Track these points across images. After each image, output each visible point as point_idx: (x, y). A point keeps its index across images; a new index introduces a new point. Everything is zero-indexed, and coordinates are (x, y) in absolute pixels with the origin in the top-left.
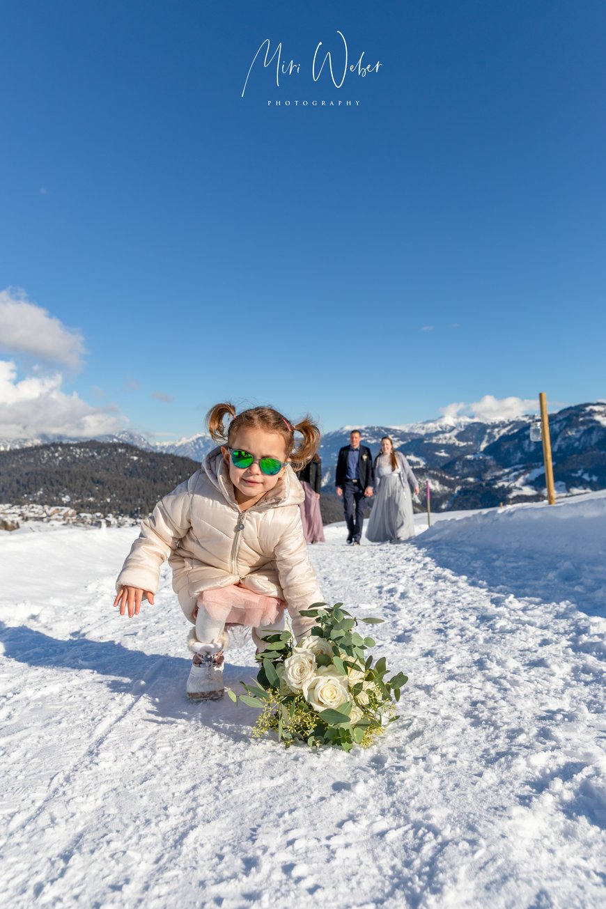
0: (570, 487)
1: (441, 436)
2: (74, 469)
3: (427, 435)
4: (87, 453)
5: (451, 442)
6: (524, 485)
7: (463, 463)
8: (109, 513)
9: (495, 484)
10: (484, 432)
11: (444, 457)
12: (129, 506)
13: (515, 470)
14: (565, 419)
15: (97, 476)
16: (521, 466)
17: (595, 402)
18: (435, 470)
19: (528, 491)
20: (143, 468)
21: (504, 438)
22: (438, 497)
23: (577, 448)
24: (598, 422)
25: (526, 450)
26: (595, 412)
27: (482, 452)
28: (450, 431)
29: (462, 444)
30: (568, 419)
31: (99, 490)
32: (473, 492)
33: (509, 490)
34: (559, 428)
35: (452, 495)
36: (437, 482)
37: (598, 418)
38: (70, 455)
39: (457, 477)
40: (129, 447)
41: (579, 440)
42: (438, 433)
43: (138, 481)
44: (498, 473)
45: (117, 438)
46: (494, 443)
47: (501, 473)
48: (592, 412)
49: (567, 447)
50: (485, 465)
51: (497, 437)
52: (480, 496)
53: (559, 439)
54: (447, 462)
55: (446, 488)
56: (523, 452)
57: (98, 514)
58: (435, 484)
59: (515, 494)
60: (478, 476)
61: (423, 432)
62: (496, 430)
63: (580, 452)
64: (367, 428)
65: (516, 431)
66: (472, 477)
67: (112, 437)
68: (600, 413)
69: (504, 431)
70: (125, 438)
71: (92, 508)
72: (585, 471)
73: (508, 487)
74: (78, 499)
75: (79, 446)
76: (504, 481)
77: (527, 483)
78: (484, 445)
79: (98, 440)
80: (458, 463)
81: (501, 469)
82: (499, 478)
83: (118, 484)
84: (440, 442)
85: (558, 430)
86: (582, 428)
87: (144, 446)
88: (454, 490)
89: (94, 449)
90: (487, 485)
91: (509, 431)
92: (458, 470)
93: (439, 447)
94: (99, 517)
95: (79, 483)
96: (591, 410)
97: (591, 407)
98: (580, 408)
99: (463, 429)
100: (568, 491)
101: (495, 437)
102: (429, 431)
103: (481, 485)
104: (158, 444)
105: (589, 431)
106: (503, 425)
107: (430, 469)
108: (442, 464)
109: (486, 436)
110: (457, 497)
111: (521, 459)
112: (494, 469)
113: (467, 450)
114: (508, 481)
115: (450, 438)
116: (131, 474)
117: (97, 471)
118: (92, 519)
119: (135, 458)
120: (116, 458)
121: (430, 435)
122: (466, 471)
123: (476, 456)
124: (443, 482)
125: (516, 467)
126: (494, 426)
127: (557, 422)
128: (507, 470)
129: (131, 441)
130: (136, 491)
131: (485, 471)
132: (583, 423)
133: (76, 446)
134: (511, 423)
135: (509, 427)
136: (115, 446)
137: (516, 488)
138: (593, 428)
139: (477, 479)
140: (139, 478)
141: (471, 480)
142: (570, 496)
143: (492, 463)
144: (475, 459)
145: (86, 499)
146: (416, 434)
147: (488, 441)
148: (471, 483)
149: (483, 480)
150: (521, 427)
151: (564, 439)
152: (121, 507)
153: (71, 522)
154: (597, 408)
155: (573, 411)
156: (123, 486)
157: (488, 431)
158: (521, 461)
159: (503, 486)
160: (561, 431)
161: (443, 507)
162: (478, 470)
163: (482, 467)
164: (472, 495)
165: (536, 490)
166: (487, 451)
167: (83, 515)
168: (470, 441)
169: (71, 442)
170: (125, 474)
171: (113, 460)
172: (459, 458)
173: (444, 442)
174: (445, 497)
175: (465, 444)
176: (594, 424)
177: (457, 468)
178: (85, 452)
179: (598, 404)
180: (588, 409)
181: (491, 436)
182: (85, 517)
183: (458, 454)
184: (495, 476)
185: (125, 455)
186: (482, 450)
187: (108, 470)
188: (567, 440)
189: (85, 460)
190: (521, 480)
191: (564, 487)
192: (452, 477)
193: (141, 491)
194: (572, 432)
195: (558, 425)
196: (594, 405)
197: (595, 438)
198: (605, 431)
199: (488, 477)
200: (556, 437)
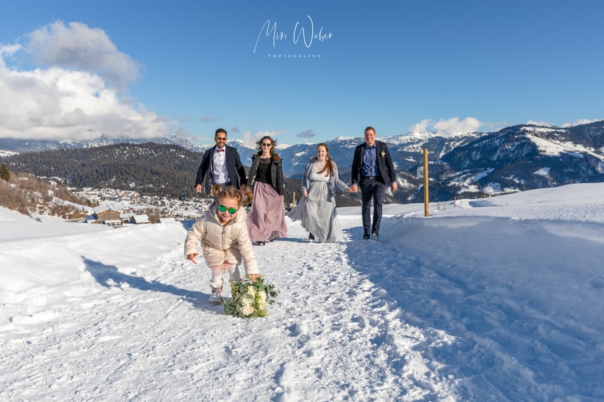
0: (504, 187)
1: (410, 146)
2: (138, 163)
3: (400, 145)
4: (147, 151)
5: (418, 151)
6: (470, 184)
8: (164, 196)
9: (449, 183)
10: (443, 145)
11: (412, 162)
12: (178, 192)
13: (464, 173)
14: (503, 136)
15: (155, 169)
16: (469, 170)
17: (527, 124)
18: (405, 171)
19: (473, 189)
20: (188, 164)
21: (457, 149)
22: (406, 191)
23: (511, 158)
24: (529, 139)
25: (473, 159)
26: (527, 131)
27: (440, 159)
28: (418, 143)
30: (506, 136)
31: (156, 179)
33: (459, 188)
35: (417, 191)
36: (406, 181)
37: (529, 136)
38: (135, 153)
40: (178, 148)
41: (513, 152)
42: (408, 144)
43: (185, 173)
44: (451, 175)
45: (169, 141)
46: (450, 152)
47: (454, 175)
48: (526, 131)
49: (504, 157)
50: (442, 169)
51: (453, 148)
52: (437, 192)
53: (499, 151)
54: (414, 166)
55: (412, 185)
56: (471, 160)
57: (156, 197)
58: (404, 182)
59: (462, 191)
60: (437, 177)
61: (397, 143)
62: (452, 143)
63: (513, 162)
64: (355, 139)
65: (466, 144)
66: (432, 178)
67: (166, 140)
68: (530, 132)
69: (458, 144)
70: (175, 141)
71: (151, 192)
72: (516, 176)
73: (458, 186)
74: (141, 185)
75: (141, 146)
76: (455, 181)
77: (473, 183)
78: (442, 154)
79: (155, 142)
81: (453, 173)
82: (451, 179)
83: (170, 176)
84: (410, 151)
85: (498, 144)
86: (516, 143)
87: (189, 148)
88: (418, 187)
89: (152, 148)
90: (442, 184)
91: (461, 144)
93: (408, 154)
94: (155, 199)
95: (142, 173)
96: (524, 130)
97: (524, 128)
98: (516, 128)
99: (427, 142)
100: (503, 190)
101: (451, 148)
102: (402, 143)
103: (438, 184)
104: (199, 146)
105: (522, 146)
106: (458, 139)
107: (401, 171)
108: (410, 167)
109: (445, 148)
110: (421, 192)
111: (469, 165)
112: (448, 172)
114: (458, 181)
115: (417, 148)
116: (180, 168)
117: (155, 165)
118: (151, 200)
119: (183, 156)
120: (169, 156)
121: (402, 145)
123: (436, 162)
124: (410, 180)
125: (465, 171)
126: (451, 140)
127: (498, 138)
128: (458, 173)
129: (180, 143)
130: (183, 180)
131: (442, 173)
132: (517, 140)
133: (140, 146)
134: (463, 138)
135: (462, 141)
136: (168, 147)
137: (464, 186)
138: (524, 143)
139: (436, 180)
140: (186, 171)
141: (431, 180)
142: (503, 194)
143: (448, 167)
144: (435, 164)
145: (147, 186)
146: (392, 144)
147: (445, 151)
149: (440, 180)
150: (470, 141)
151: (502, 151)
152: (173, 192)
153: (136, 202)
154: (528, 129)
155: (511, 130)
156: (174, 176)
157: (446, 143)
158: (469, 167)
159: (455, 184)
160: (500, 145)
161: (409, 199)
162: (436, 172)
163: (440, 170)
165: (479, 189)
166: (444, 158)
167: (145, 197)
168: (432, 150)
169: (135, 143)
170: (175, 168)
171: (167, 157)
173: (413, 151)
174: (411, 192)
176: (525, 141)
178: (146, 151)
179: (530, 126)
180: (522, 129)
181: (448, 147)
182: (146, 198)
184: (449, 177)
185: (175, 153)
186: (440, 157)
187: (163, 164)
188: (504, 152)
189: (146, 157)
190: (468, 181)
191: (499, 187)
193: (187, 181)
194: (509, 147)
195: (499, 140)
196: (527, 126)
197: (525, 151)
198: (534, 146)
199: (444, 178)
200: (496, 149)
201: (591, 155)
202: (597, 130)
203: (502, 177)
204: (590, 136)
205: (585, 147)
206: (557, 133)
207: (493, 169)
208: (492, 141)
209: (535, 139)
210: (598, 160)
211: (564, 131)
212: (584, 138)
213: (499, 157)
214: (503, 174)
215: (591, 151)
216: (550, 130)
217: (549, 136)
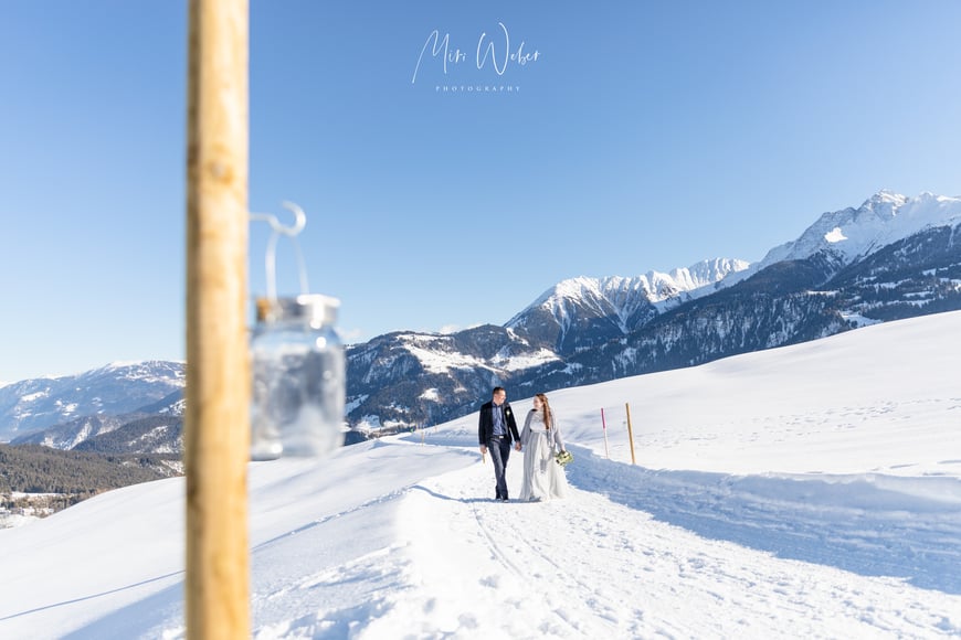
0: (384, 421)
14: (375, 349)
17: (403, 331)
23: (389, 378)
24: (408, 351)
26: (405, 341)
30: (379, 348)
34: (371, 358)
37: (407, 347)
41: (391, 370)
48: (403, 341)
49: (379, 378)
53: (372, 370)
63: (392, 383)
68: (409, 342)
72: (398, 404)
86: (393, 358)
96: (401, 339)
97: (400, 336)
98: (390, 337)
100: (383, 425)
105: (400, 361)
127: (368, 352)
132: (394, 353)
138: (403, 357)
151: (376, 370)
154: (405, 337)
155: (384, 340)
160: (372, 361)
176: (404, 353)
179: (407, 333)
180: (398, 338)
188: (379, 371)
191: (377, 421)
194: (384, 362)
195: (370, 355)
196: (403, 334)
197: (406, 367)
198: (415, 360)
200: (367, 367)
201: (483, 368)
202: (485, 336)
203: (380, 406)
204: (478, 344)
205: (475, 357)
206: (441, 341)
207: (367, 396)
208: (361, 356)
209: (415, 351)
210: (491, 373)
211: (448, 339)
212: (472, 346)
213: (372, 378)
214: (381, 403)
215: (481, 363)
216: (433, 338)
217: (432, 346)
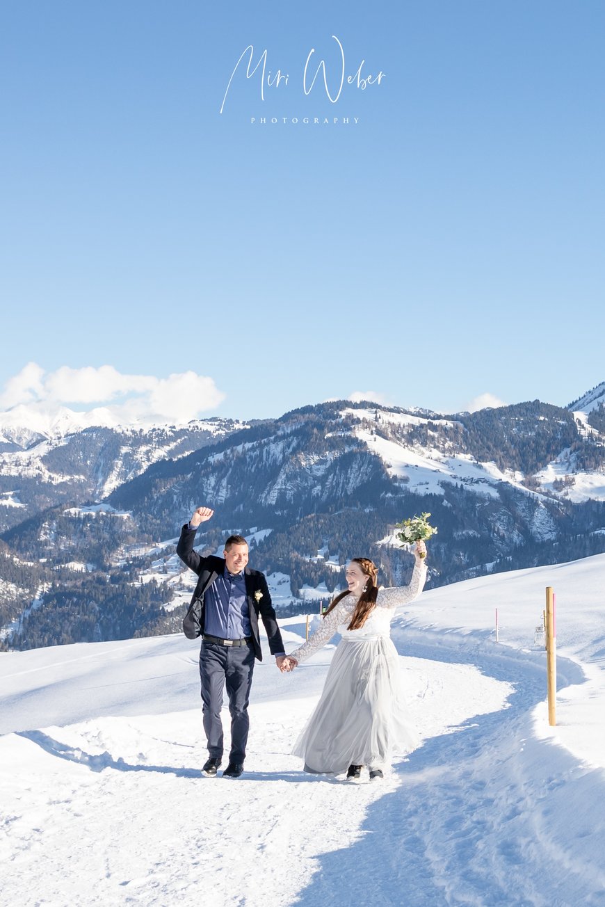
1: (5, 456)
5: (32, 472)
7: (59, 526)
9: (134, 577)
10: (116, 455)
14: (295, 433)
21: (161, 469)
23: (318, 497)
24: (362, 444)
26: (358, 421)
27: (105, 501)
28: (30, 446)
29: (58, 479)
30: (300, 433)
32: (80, 596)
34: (283, 451)
35: (28, 607)
37: (361, 434)
39: (43, 560)
41: (323, 480)
44: (141, 552)
46: (136, 479)
47: (150, 551)
48: (353, 421)
49: (297, 496)
50: (112, 534)
51: (145, 466)
52: (96, 608)
53: (282, 477)
54: (19, 521)
55: (12, 587)
60: (95, 557)
62: (143, 449)
63: (323, 509)
65: (187, 454)
66: (79, 561)
68: (366, 424)
69: (160, 453)
72: (332, 553)
73: (164, 584)
76: (154, 571)
78: (112, 484)
80: (46, 525)
81: (148, 543)
82: (143, 563)
85: (280, 457)
86: (331, 456)
88: (33, 591)
90: (114, 579)
91: (170, 453)
92: (46, 543)
96: (349, 417)
97: (349, 410)
98: (328, 410)
99: (63, 443)
101: (139, 467)
103: (100, 581)
105: (344, 463)
106: (159, 439)
109: (120, 463)
110: (40, 609)
112: (133, 540)
113: (68, 495)
115: (30, 464)
122: (66, 543)
123: (93, 509)
124: (5, 573)
126: (138, 440)
127: (278, 439)
131: (113, 545)
132: (333, 445)
134: (176, 435)
135: (173, 445)
138: (352, 454)
139: (90, 567)
141: (77, 566)
143: (129, 527)
144: (88, 517)
147: (122, 475)
148: (78, 575)
149: (106, 569)
150: (199, 446)
151: (291, 477)
154: (360, 414)
157: (124, 450)
159: (154, 581)
160: (285, 460)
162: (94, 542)
163: (106, 535)
164: (76, 604)
166: (121, 498)
168: (78, 472)
172: (50, 514)
173: (14, 473)
174: (7, 609)
175: (67, 478)
176: (354, 448)
177: (43, 538)
180: (343, 414)
181: (130, 462)
183: (48, 502)
184: (135, 559)
186: (106, 494)
188: (298, 480)
191: (287, 586)
192: (31, 559)
194: (308, 461)
195: (281, 445)
196: (356, 406)
197: (354, 479)
198: (376, 463)
199: (118, 559)
200: (272, 472)
201: (515, 490)
202: (527, 426)
203: (295, 555)
204: (512, 440)
205: (502, 468)
206: (434, 428)
207: (267, 532)
208: (261, 446)
209: (377, 446)
210: (532, 504)
211: (450, 424)
212: (499, 444)
213: (282, 494)
214: (297, 548)
215: (515, 479)
216: (417, 421)
217: (415, 436)
